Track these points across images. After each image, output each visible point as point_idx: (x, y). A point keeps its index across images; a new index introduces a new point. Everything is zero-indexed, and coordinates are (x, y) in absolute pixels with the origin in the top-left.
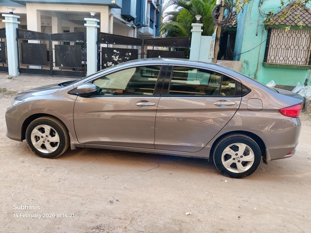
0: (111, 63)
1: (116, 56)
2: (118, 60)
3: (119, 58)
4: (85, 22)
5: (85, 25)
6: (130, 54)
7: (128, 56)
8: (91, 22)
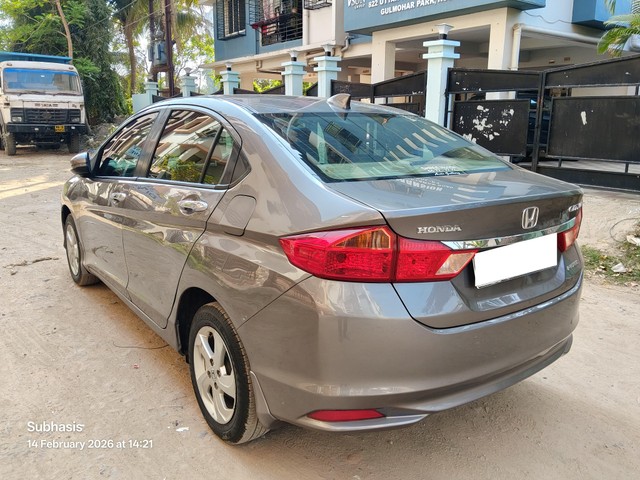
0: (470, 135)
1: (480, 120)
2: (485, 129)
3: (487, 123)
4: (426, 50)
5: (425, 56)
6: (512, 112)
7: (506, 118)
8: (438, 49)
